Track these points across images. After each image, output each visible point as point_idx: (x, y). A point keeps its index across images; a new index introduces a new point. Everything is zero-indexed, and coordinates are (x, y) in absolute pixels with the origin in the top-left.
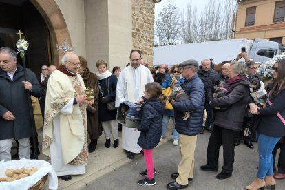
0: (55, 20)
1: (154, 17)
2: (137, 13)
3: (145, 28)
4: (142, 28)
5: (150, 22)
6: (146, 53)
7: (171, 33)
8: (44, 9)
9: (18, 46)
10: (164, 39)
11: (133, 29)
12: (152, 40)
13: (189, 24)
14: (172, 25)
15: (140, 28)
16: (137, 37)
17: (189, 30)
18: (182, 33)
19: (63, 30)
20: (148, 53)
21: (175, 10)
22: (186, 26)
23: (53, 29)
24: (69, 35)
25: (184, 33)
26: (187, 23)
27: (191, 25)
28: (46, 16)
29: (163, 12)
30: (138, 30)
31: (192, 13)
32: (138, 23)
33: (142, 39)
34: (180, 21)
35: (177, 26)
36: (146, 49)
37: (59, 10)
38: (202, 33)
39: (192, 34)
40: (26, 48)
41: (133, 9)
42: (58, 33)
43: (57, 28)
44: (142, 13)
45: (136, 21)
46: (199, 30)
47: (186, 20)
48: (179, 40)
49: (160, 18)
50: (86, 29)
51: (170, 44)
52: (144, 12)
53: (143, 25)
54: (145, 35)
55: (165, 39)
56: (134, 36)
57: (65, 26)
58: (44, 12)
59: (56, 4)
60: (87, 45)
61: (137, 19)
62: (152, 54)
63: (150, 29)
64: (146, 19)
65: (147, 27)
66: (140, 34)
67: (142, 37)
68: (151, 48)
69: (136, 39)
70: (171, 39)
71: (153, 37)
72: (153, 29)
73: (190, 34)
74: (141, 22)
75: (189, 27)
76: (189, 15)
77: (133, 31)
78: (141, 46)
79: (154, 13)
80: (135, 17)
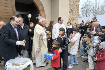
0: (40, 8)
1: (79, 5)
2: (72, 3)
3: (75, 9)
4: (74, 9)
5: (78, 7)
6: (75, 19)
8: (37, 4)
9: (28, 16)
10: (84, 15)
11: (70, 10)
13: (96, 8)
14: (88, 9)
17: (96, 10)
18: (93, 12)
19: (43, 11)
20: (76, 19)
21: (90, 3)
22: (94, 8)
23: (39, 11)
27: (97, 8)
28: (38, 7)
29: (85, 4)
30: (72, 10)
31: (97, 3)
33: (74, 14)
34: (92, 7)
35: (91, 9)
37: (42, 4)
39: (97, 12)
40: (30, 17)
41: (70, 2)
42: (41, 12)
44: (74, 3)
45: (71, 7)
46: (100, 10)
47: (94, 6)
48: (91, 15)
49: (83, 6)
50: (51, 10)
51: (87, 16)
52: (75, 3)
53: (74, 8)
54: (75, 12)
55: (85, 15)
56: (70, 12)
57: (43, 10)
59: (41, 2)
60: (51, 16)
61: (72, 6)
62: (78, 20)
63: (77, 10)
64: (76, 5)
65: (76, 9)
66: (73, 12)
67: (74, 13)
68: (77, 17)
69: (71, 14)
70: (87, 14)
71: (78, 13)
72: (79, 10)
73: (96, 12)
74: (73, 7)
75: (96, 9)
76: (96, 4)
77: (70, 11)
78: (73, 16)
79: (79, 3)
80: (71, 5)
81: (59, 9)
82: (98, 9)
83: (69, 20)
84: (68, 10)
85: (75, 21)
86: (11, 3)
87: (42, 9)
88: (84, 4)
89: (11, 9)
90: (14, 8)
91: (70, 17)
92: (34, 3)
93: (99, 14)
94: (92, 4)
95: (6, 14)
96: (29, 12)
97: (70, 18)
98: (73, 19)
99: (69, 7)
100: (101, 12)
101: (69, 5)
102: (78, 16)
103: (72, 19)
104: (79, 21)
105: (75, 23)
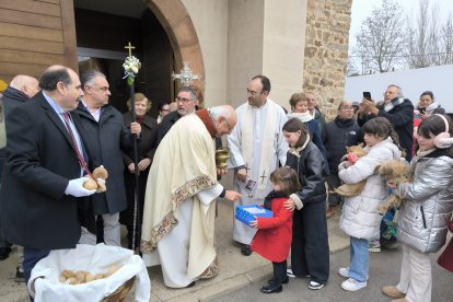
0: (180, 33)
1: (349, 20)
2: (319, 14)
3: (331, 40)
4: (326, 39)
5: (344, 28)
6: (331, 84)
7: (385, 52)
8: (166, 17)
9: (126, 67)
10: (371, 64)
11: (307, 43)
12: (343, 60)
13: (422, 35)
14: (387, 38)
15: (321, 40)
16: (316, 56)
17: (421, 46)
18: (407, 51)
19: (193, 48)
20: (335, 82)
21: (396, 12)
22: (416, 37)
23: (177, 48)
24: (202, 56)
25: (412, 50)
26: (418, 32)
27: (427, 35)
28: (170, 29)
29: (373, 17)
30: (318, 44)
32: (319, 32)
33: (325, 60)
35: (398, 39)
36: (331, 76)
37: (188, 17)
38: (448, 49)
39: (426, 52)
40: (136, 70)
41: (311, 7)
42: (185, 52)
43: (184, 46)
44: (327, 14)
45: (316, 29)
46: (441, 44)
47: (416, 26)
48: (400, 64)
49: (366, 27)
50: (228, 45)
51: (382, 71)
52: (332, 12)
53: (327, 35)
54: (330, 52)
55: (373, 64)
56: (308, 53)
57: (195, 41)
58: (166, 21)
59: (184, 9)
61: (318, 25)
62: (342, 85)
63: (341, 41)
64: (334, 24)
65: (336, 39)
66: (322, 50)
67: (326, 55)
68: (342, 73)
69: (314, 59)
70: (384, 63)
71: (345, 55)
72: (347, 42)
73: (423, 50)
74: (324, 30)
75: (422, 39)
76: (423, 18)
77: (309, 46)
78: (322, 71)
79: (349, 14)
80: (314, 22)
81: (261, 37)
82: (434, 37)
83: (306, 85)
84: (300, 42)
85: (329, 92)
86: (55, 11)
87: (189, 38)
88: (369, 19)
89: (57, 36)
90: (71, 33)
91: (307, 74)
92: (154, 11)
93: (434, 60)
94: (403, 17)
95: (36, 60)
96: (130, 47)
97: (311, 77)
98: (322, 83)
99: (307, 30)
100: (444, 51)
101: (307, 21)
102: (345, 71)
103: (315, 80)
104: (346, 89)
105: (332, 101)
